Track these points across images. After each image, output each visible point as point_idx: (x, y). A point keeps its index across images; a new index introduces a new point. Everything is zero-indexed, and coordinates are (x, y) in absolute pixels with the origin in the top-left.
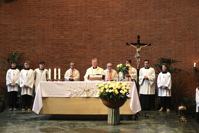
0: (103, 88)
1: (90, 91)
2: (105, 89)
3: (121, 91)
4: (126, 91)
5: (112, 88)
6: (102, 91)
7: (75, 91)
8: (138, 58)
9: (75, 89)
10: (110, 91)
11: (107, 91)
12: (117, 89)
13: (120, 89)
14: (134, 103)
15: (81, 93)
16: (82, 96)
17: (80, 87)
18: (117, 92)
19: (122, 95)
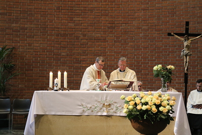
0: (132, 103)
1: (112, 107)
2: (136, 104)
3: (161, 109)
4: (168, 107)
5: (146, 104)
6: (131, 107)
7: (89, 106)
8: (186, 56)
9: (88, 103)
10: (144, 108)
11: (139, 107)
12: (155, 104)
13: (160, 105)
14: (181, 126)
15: (98, 109)
16: (99, 114)
17: (96, 101)
18: (154, 109)
19: (163, 115)
